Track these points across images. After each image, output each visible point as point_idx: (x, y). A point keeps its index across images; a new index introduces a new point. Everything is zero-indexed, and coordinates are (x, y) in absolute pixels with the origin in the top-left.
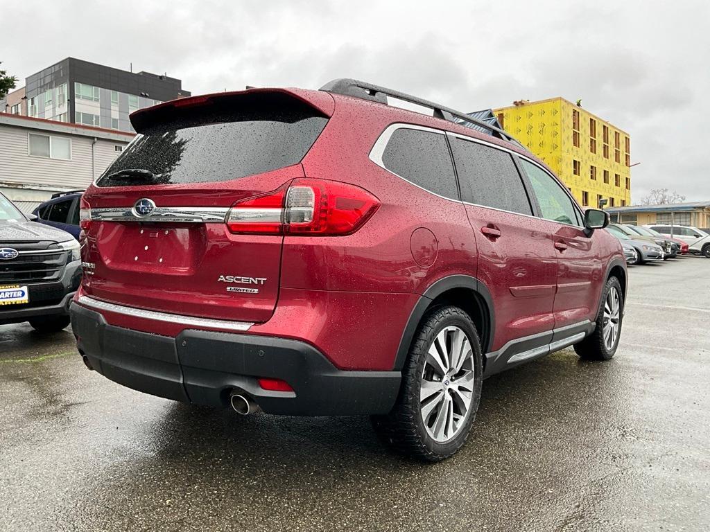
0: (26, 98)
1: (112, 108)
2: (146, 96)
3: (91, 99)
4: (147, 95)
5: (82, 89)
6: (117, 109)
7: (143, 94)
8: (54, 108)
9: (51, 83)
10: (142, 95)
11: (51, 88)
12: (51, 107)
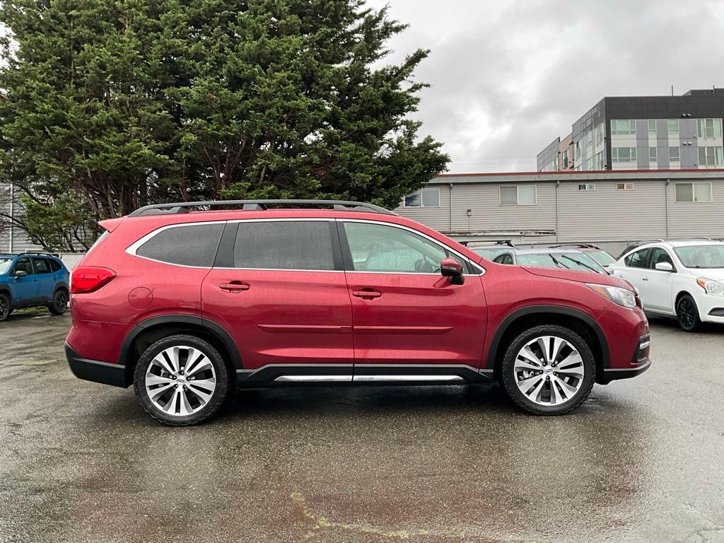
0: (572, 143)
1: (650, 137)
2: (687, 117)
3: (627, 133)
4: (689, 115)
5: (618, 125)
6: (655, 136)
7: (684, 115)
8: (594, 148)
9: (591, 125)
10: (683, 117)
11: (591, 130)
12: (591, 147)
